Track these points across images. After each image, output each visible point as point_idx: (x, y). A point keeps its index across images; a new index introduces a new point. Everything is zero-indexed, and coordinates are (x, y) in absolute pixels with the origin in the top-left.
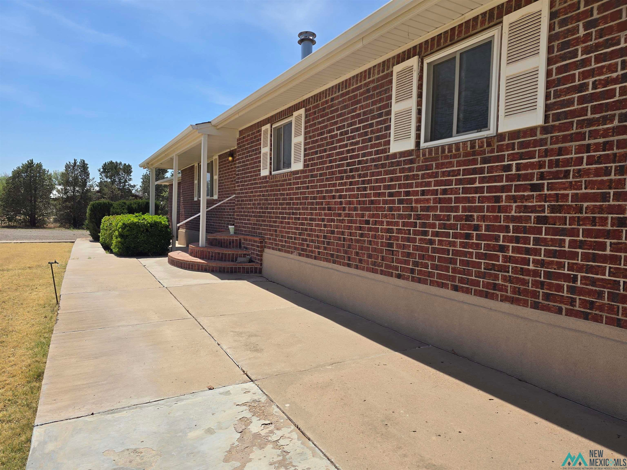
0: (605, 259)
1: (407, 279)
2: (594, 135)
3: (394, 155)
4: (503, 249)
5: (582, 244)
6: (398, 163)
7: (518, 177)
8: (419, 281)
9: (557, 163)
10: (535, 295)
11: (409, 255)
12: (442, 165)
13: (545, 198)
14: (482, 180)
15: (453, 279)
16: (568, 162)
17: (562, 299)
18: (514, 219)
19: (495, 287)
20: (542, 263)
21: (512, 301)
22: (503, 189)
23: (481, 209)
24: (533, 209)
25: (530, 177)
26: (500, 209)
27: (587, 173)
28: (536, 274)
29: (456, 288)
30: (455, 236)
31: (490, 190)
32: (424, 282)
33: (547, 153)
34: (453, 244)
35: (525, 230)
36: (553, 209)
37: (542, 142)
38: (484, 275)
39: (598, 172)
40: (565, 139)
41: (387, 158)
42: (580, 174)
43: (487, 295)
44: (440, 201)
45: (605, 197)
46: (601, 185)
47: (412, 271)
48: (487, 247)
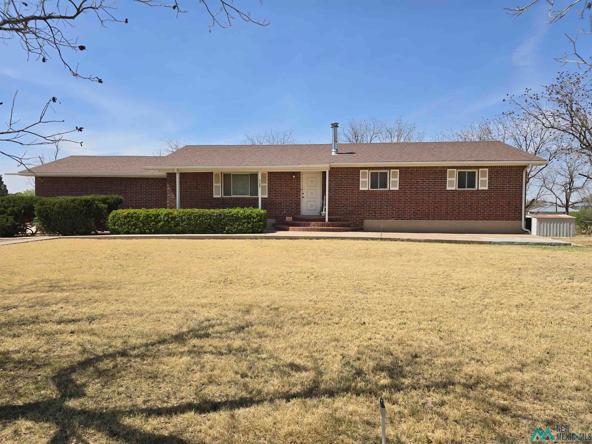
0: (498, 211)
1: (454, 220)
2: (496, 192)
3: (448, 190)
4: (480, 211)
5: (494, 209)
6: (449, 192)
7: (483, 198)
8: (458, 220)
9: (490, 196)
10: (487, 218)
11: (454, 214)
12: (464, 194)
13: (488, 202)
14: (475, 198)
15: (468, 218)
16: (492, 196)
17: (491, 218)
18: (482, 205)
19: (479, 218)
20: (488, 213)
21: (482, 220)
22: (480, 200)
23: (475, 204)
24: (486, 204)
25: (485, 198)
26: (479, 204)
27: (495, 198)
28: (487, 214)
29: (469, 220)
30: (468, 209)
31: (477, 200)
32: (460, 220)
33: (488, 194)
34: (468, 211)
35: (485, 207)
36: (489, 204)
37: (487, 192)
38: (476, 216)
39: (497, 198)
40: (491, 192)
41: (445, 191)
42: (494, 198)
43: (477, 220)
44: (464, 202)
45: (498, 202)
46: (497, 200)
47: (455, 218)
48: (476, 211)
